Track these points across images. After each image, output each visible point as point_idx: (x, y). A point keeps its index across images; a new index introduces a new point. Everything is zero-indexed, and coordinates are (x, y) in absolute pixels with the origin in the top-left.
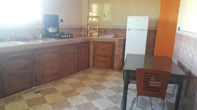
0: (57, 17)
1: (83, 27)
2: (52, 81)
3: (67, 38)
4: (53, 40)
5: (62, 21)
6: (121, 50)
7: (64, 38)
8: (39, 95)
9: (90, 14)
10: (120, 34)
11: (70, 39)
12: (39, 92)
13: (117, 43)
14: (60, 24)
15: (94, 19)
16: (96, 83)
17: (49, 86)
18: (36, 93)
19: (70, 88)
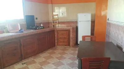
0: (33, 16)
1: (50, 21)
2: (32, 56)
3: (40, 29)
4: (32, 31)
5: (37, 19)
6: (75, 34)
7: (38, 29)
8: (25, 65)
9: (54, 14)
10: (72, 25)
11: (42, 30)
12: (25, 63)
13: (71, 30)
14: (35, 20)
15: (57, 16)
16: (60, 55)
17: (31, 59)
18: (23, 64)
19: (44, 60)
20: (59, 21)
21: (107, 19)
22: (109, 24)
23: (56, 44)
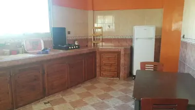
0: (64, 29)
1: (89, 37)
2: (61, 91)
4: (61, 51)
5: (69, 33)
6: (128, 59)
7: (71, 49)
8: (48, 106)
9: (96, 25)
10: (125, 44)
11: (77, 50)
12: (48, 102)
13: (122, 53)
14: (67, 35)
15: (99, 30)
16: (103, 92)
17: (58, 96)
18: (45, 103)
19: (78, 98)
20: (103, 38)
21: (182, 36)
22: (186, 43)
23: (98, 73)
